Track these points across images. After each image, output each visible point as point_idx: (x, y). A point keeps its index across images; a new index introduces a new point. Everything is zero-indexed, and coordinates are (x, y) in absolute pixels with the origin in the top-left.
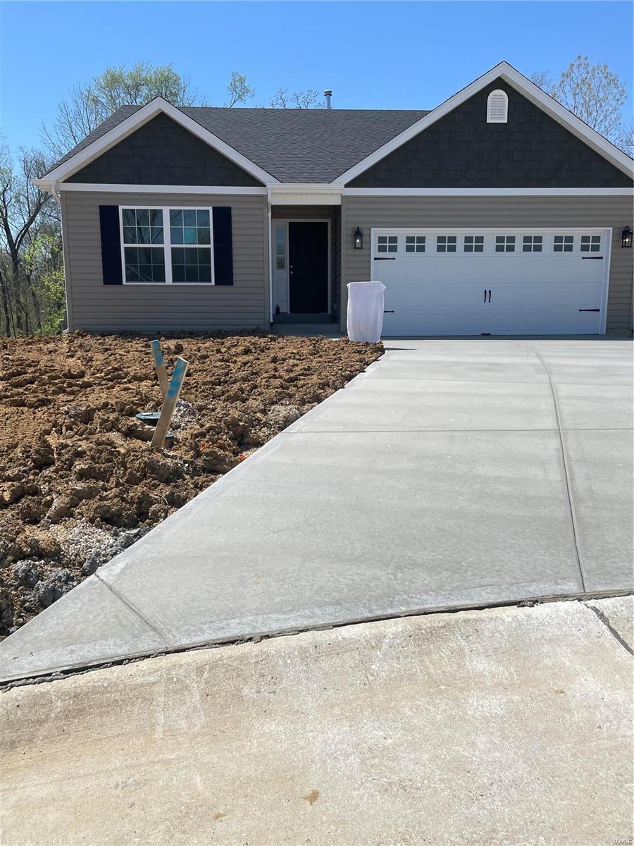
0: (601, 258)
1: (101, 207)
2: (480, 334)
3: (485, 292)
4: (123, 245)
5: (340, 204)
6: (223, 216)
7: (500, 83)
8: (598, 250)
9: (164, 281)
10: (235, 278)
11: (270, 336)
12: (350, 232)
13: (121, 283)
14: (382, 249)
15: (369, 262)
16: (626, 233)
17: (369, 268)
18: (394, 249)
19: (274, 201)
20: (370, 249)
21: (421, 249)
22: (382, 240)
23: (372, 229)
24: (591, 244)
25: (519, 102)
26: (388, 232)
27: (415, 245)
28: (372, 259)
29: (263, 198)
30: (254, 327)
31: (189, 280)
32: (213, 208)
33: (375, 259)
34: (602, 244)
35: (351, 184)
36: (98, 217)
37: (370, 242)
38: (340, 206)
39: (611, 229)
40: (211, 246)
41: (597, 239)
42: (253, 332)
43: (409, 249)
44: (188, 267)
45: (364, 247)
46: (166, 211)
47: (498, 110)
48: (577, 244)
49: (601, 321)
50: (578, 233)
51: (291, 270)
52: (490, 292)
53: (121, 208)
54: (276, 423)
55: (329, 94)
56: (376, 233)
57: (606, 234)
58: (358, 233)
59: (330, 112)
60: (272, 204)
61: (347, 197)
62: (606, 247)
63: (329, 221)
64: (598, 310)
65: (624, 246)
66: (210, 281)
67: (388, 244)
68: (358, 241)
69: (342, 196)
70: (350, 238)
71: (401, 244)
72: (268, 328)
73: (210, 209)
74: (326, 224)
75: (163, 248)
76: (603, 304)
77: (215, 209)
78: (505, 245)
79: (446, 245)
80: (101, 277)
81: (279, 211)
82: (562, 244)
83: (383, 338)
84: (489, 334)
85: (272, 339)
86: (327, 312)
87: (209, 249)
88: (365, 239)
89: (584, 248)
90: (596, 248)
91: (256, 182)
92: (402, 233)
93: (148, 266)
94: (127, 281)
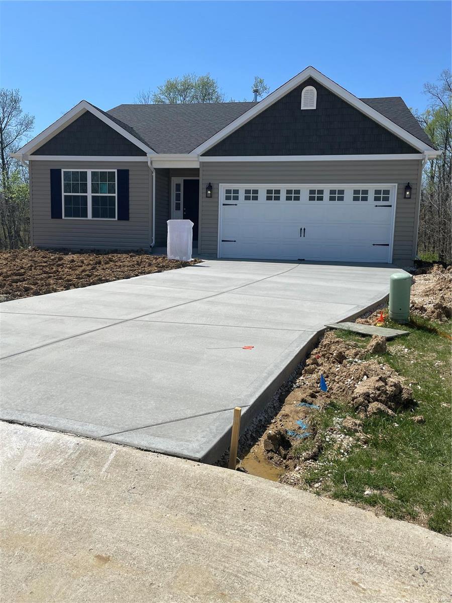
0: (391, 206)
1: (52, 170)
2: (297, 259)
3: (301, 229)
4: (63, 194)
5: (199, 167)
6: (124, 175)
7: (311, 81)
8: (388, 200)
9: (87, 217)
10: (130, 215)
12: (205, 187)
13: (62, 218)
14: (228, 198)
15: (218, 207)
16: (408, 187)
17: (218, 211)
18: (236, 198)
20: (218, 198)
21: (256, 198)
22: (228, 191)
23: (220, 184)
24: (382, 196)
25: (324, 94)
26: (232, 186)
27: (252, 195)
28: (220, 204)
29: (145, 164)
31: (102, 217)
32: (118, 170)
33: (223, 205)
34: (390, 196)
36: (49, 176)
37: (218, 193)
39: (396, 184)
41: (387, 192)
43: (247, 198)
45: (214, 197)
46: (89, 173)
47: (309, 100)
48: (371, 196)
49: (390, 253)
50: (371, 187)
51: (184, 211)
52: (304, 229)
53: (63, 170)
56: (223, 188)
57: (393, 188)
58: (210, 187)
61: (203, 162)
62: (393, 197)
64: (388, 245)
65: (406, 198)
66: (115, 218)
67: (232, 195)
68: (209, 192)
69: (200, 162)
70: (205, 191)
71: (242, 195)
75: (87, 196)
78: (316, 196)
79: (273, 196)
80: (50, 214)
82: (362, 196)
84: (304, 260)
87: (115, 197)
88: (214, 191)
89: (377, 199)
91: (141, 153)
92: (242, 187)
93: (77, 207)
94: (65, 216)
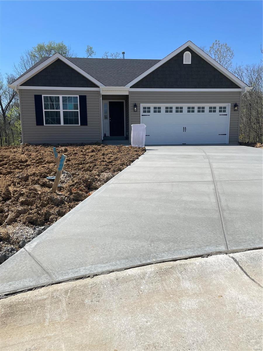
0: (227, 115)
1: (35, 95)
2: (182, 144)
3: (184, 128)
4: (44, 110)
5: (128, 94)
6: (83, 99)
7: (188, 49)
8: (225, 112)
9: (60, 124)
10: (88, 123)
11: (102, 145)
12: (132, 105)
13: (44, 125)
14: (144, 112)
15: (140, 117)
16: (236, 105)
17: (140, 119)
18: (149, 112)
19: (103, 93)
20: (140, 112)
21: (159, 112)
22: (144, 108)
23: (141, 104)
24: (222, 110)
25: (195, 56)
26: (147, 105)
27: (157, 110)
28: (141, 115)
29: (99, 92)
30: (96, 142)
31: (70, 124)
32: (79, 96)
33: (142, 115)
34: (227, 110)
35: (132, 87)
36: (34, 99)
37: (140, 109)
38: (128, 95)
39: (230, 104)
40: (79, 110)
41: (225, 108)
42: (96, 144)
43: (155, 112)
44: (69, 119)
45: (138, 111)
46: (61, 97)
47: (187, 59)
48: (218, 110)
49: (227, 139)
50: (218, 105)
51: (110, 120)
52: (185, 128)
53: (43, 96)
54: (103, 180)
55: (124, 53)
56: (142, 105)
57: (228, 106)
58: (135, 106)
59: (124, 60)
60: (102, 94)
61: (131, 92)
62: (228, 110)
63: (124, 101)
64: (226, 134)
65: (235, 110)
66: (78, 124)
67: (147, 110)
68: (135, 108)
69: (129, 92)
70: (132, 108)
71: (152, 110)
72: (101, 142)
73: (78, 96)
74: (123, 102)
75: (60, 111)
76: (227, 132)
77: (80, 96)
78: (191, 110)
79: (169, 110)
80: (35, 122)
81: (105, 97)
82: (212, 110)
83: (146, 145)
84: (185, 144)
85: (102, 146)
86: (124, 136)
87: (78, 112)
88: (138, 108)
89: (220, 111)
90: (225, 111)
91: (95, 86)
92: (152, 106)
93: (54, 118)
94: (46, 124)
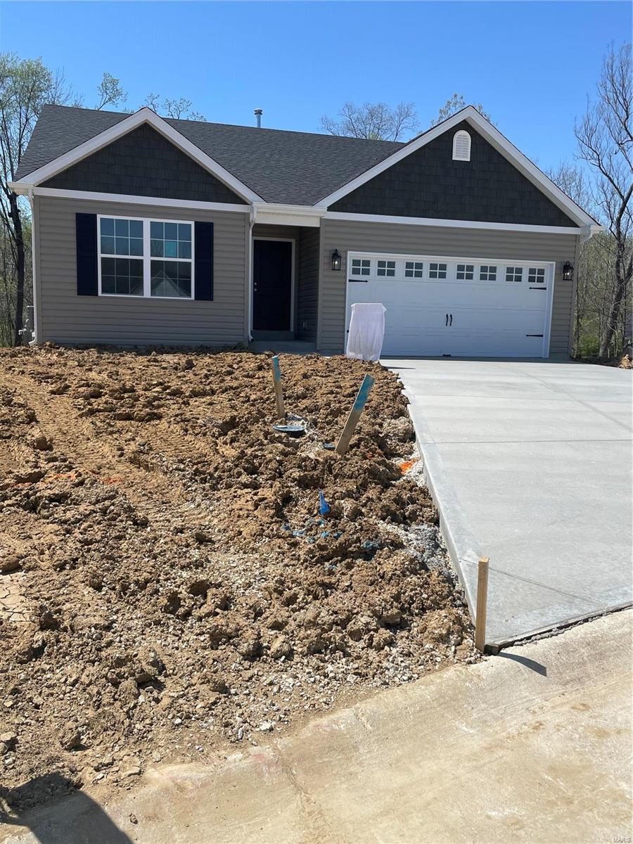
0: (545, 289)
1: (78, 215)
2: (442, 355)
3: (447, 316)
4: (100, 256)
5: (318, 226)
6: (205, 231)
7: (465, 125)
8: (543, 282)
9: (142, 294)
10: (215, 293)
12: (328, 254)
13: (97, 295)
14: (355, 272)
15: (345, 283)
16: (567, 267)
17: (345, 289)
18: (366, 272)
19: (258, 218)
20: (346, 271)
21: (391, 273)
22: (356, 262)
23: (348, 252)
24: (537, 276)
25: (480, 142)
26: (362, 256)
27: (387, 269)
29: (245, 216)
31: (168, 295)
32: (195, 222)
33: (350, 281)
34: (546, 276)
35: (331, 208)
36: (74, 224)
37: (346, 264)
39: (555, 263)
40: (192, 260)
41: (541, 272)
43: (381, 273)
45: (341, 269)
46: (147, 222)
47: (462, 150)
48: (525, 275)
49: (544, 346)
50: (526, 265)
51: (255, 287)
52: (451, 316)
53: (99, 217)
55: (259, 113)
56: (352, 255)
57: (550, 268)
58: (336, 255)
59: (259, 131)
61: (329, 220)
62: (550, 279)
63: (293, 241)
64: (542, 336)
65: (566, 279)
66: (190, 296)
67: (362, 268)
68: (336, 263)
69: (321, 219)
70: (326, 260)
71: (374, 268)
72: (246, 344)
73: (192, 223)
74: (290, 244)
75: (142, 261)
76: (547, 329)
77: (197, 224)
78: (465, 273)
79: (413, 270)
80: (75, 287)
82: (514, 275)
84: (450, 355)
86: (288, 329)
87: (190, 263)
88: (343, 261)
89: (531, 279)
90: (541, 280)
92: (374, 257)
93: (126, 278)
94: (103, 292)
